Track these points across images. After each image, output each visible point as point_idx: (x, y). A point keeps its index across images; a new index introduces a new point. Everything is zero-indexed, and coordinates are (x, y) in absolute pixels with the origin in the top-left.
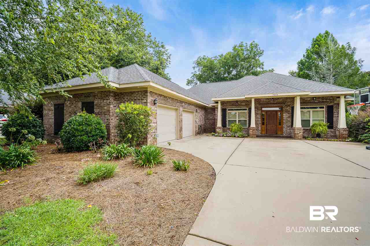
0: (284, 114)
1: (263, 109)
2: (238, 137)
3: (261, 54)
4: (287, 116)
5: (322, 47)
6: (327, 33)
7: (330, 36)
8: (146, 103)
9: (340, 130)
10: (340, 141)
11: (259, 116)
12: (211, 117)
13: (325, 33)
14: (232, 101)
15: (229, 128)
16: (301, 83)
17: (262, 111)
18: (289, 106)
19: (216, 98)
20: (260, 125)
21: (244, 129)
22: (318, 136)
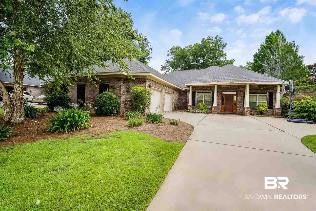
0: (238, 97)
1: (223, 93)
2: (204, 113)
3: (224, 46)
4: (240, 99)
5: (273, 44)
6: (278, 31)
7: (281, 35)
8: (145, 86)
9: (276, 110)
10: (275, 117)
11: (220, 98)
12: (183, 98)
13: (277, 32)
14: (200, 86)
15: (197, 107)
16: (251, 75)
17: (222, 94)
18: (242, 91)
19: (188, 83)
20: (220, 105)
21: (208, 108)
22: (261, 113)
